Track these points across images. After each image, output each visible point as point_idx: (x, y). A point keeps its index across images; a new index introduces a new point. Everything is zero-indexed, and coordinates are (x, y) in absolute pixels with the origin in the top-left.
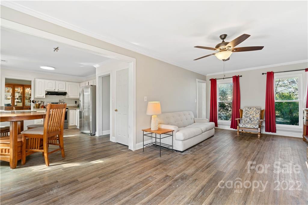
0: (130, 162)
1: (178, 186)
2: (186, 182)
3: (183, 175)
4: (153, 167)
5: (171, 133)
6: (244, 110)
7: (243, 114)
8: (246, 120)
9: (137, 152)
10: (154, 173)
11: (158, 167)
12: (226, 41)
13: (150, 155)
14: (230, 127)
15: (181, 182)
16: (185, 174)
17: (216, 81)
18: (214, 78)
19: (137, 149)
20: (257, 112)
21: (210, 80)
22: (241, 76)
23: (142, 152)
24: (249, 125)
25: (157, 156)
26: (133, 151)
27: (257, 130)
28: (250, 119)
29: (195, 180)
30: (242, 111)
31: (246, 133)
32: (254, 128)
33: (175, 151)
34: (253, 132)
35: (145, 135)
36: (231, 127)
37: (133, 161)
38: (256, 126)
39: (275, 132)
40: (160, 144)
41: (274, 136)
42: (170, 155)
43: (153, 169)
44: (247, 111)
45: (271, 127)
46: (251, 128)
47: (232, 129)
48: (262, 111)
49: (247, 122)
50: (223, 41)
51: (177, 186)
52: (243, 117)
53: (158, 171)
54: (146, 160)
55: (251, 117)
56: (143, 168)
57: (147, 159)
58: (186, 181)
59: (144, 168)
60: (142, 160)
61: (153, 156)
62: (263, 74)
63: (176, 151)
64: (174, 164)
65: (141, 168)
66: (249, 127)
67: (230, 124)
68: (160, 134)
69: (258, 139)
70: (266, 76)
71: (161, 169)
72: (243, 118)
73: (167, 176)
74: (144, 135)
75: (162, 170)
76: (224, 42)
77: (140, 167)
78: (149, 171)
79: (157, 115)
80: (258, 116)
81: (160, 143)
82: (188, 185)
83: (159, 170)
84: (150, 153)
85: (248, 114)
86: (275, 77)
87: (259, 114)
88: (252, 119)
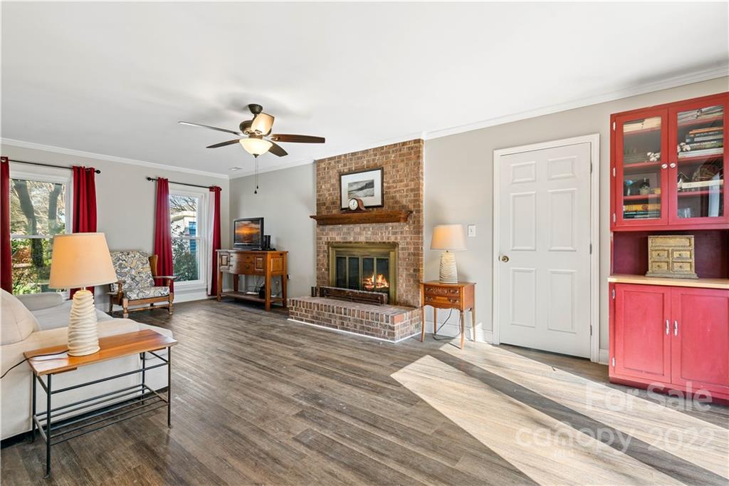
15: (326, 400)
20: (145, 262)
24: (152, 291)
27: (167, 299)
28: (133, 279)
32: (162, 296)
38: (166, 290)
44: (121, 261)
46: (157, 295)
48: (151, 258)
55: (133, 272)
62: (149, 179)
66: (152, 294)
70: (152, 185)
80: (148, 270)
85: (126, 268)
86: (170, 191)
87: (148, 265)
88: (137, 279)
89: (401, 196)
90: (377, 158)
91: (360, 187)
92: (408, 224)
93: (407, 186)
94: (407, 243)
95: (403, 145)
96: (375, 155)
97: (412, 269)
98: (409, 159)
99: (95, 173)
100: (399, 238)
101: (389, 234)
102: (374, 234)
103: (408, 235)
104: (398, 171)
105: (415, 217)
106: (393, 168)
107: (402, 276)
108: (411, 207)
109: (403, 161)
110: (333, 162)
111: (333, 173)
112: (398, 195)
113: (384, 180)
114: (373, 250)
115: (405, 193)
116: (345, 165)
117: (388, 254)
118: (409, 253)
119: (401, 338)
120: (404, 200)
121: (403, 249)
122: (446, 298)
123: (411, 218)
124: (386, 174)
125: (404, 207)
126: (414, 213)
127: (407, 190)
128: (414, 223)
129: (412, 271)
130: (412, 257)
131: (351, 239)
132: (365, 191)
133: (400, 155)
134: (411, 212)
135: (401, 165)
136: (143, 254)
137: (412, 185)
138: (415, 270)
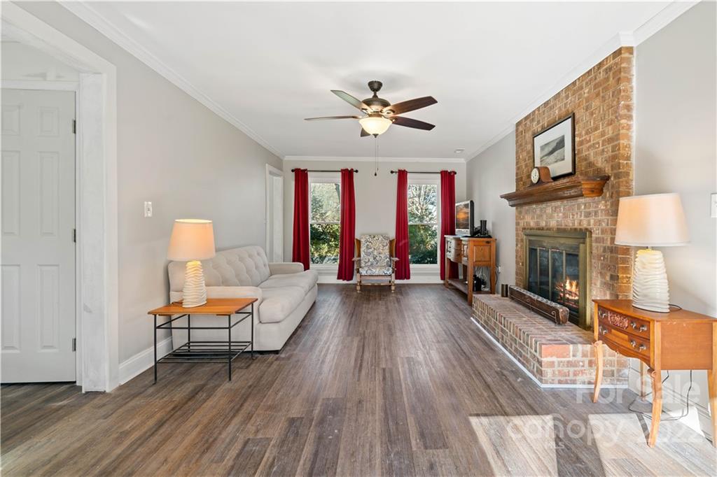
0: (133, 429)
1: (339, 431)
2: (347, 416)
3: (326, 404)
4: (231, 414)
5: (249, 309)
6: (363, 240)
7: (362, 249)
8: (367, 261)
9: (132, 390)
10: (251, 427)
11: (248, 406)
12: (380, 95)
13: (189, 387)
14: (336, 277)
15: (335, 419)
16: (328, 399)
17: (307, 174)
18: (302, 169)
19: (122, 383)
20: (385, 244)
21: (293, 171)
22: (357, 171)
23: (150, 386)
25: (217, 383)
26: (107, 391)
27: (389, 278)
28: (374, 258)
29: (360, 402)
30: (359, 242)
31: (373, 286)
32: (386, 275)
33: (260, 356)
34: (384, 281)
35: (159, 327)
36: (339, 278)
37: (143, 423)
38: (388, 270)
39: (409, 278)
40: (230, 346)
41: (408, 285)
42: (252, 367)
43: (237, 420)
44: (368, 243)
45: (402, 271)
46: (381, 274)
47: (341, 282)
48: (391, 242)
49: (369, 264)
50: (375, 96)
51: (336, 431)
52: (362, 254)
53: (257, 420)
54: (190, 403)
55: (376, 253)
56: (198, 429)
57: (189, 399)
58: (345, 413)
59: (206, 427)
60: (173, 409)
61: (203, 386)
62: (392, 172)
63: (262, 353)
64: (282, 387)
65: (194, 433)
66: (377, 273)
67: (337, 272)
68: (229, 316)
69: (393, 295)
70: (395, 176)
71: (260, 411)
72: (362, 256)
73: (292, 421)
74: (156, 328)
75: (266, 411)
76: (377, 97)
77: (189, 432)
78: (231, 428)
79: (201, 261)
80: (387, 252)
81: (230, 342)
82: (357, 420)
83: (258, 415)
84: (183, 379)
85: (371, 248)
86: (409, 181)
87: (387, 247)
88: (378, 258)
89: (596, 154)
90: (569, 100)
91: (551, 149)
92: (604, 198)
93: (603, 134)
94: (603, 232)
95: (599, 69)
96: (567, 97)
97: (609, 274)
98: (606, 89)
99: (355, 173)
100: (592, 222)
101: (581, 216)
102: (565, 216)
103: (604, 217)
104: (592, 114)
105: (613, 186)
106: (587, 110)
107: (595, 285)
108: (608, 171)
109: (598, 95)
110: (528, 122)
111: (529, 135)
112: (592, 153)
113: (576, 133)
114: (562, 241)
115: (601, 148)
116: (539, 122)
117: (578, 248)
118: (605, 248)
119: (560, 382)
120: (600, 160)
121: (598, 240)
122: (626, 337)
123: (608, 189)
124: (577, 123)
125: (599, 170)
126: (612, 179)
127: (603, 141)
128: (611, 197)
129: (608, 278)
130: (608, 255)
131: (543, 224)
132: (555, 154)
133: (596, 86)
134: (608, 178)
135: (596, 103)
136: (385, 238)
137: (610, 132)
138: (612, 277)
